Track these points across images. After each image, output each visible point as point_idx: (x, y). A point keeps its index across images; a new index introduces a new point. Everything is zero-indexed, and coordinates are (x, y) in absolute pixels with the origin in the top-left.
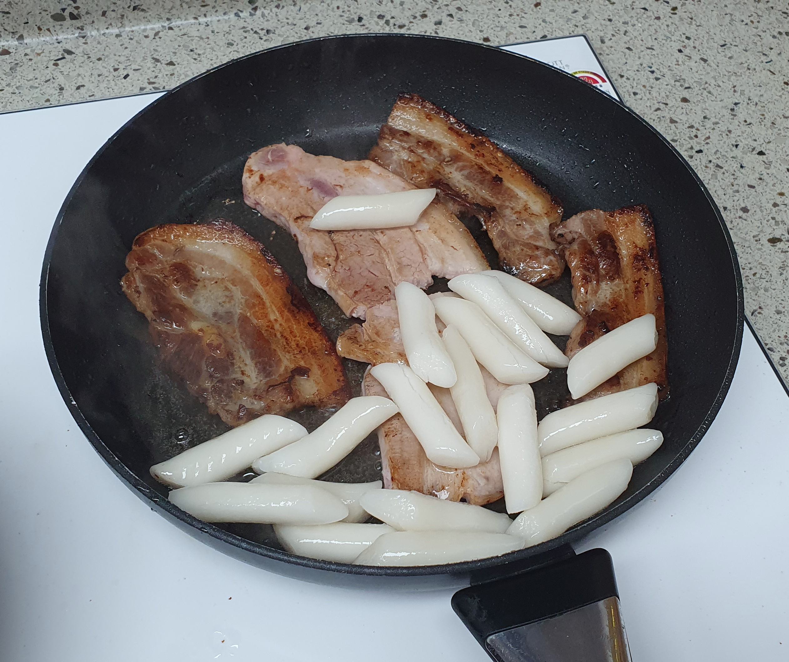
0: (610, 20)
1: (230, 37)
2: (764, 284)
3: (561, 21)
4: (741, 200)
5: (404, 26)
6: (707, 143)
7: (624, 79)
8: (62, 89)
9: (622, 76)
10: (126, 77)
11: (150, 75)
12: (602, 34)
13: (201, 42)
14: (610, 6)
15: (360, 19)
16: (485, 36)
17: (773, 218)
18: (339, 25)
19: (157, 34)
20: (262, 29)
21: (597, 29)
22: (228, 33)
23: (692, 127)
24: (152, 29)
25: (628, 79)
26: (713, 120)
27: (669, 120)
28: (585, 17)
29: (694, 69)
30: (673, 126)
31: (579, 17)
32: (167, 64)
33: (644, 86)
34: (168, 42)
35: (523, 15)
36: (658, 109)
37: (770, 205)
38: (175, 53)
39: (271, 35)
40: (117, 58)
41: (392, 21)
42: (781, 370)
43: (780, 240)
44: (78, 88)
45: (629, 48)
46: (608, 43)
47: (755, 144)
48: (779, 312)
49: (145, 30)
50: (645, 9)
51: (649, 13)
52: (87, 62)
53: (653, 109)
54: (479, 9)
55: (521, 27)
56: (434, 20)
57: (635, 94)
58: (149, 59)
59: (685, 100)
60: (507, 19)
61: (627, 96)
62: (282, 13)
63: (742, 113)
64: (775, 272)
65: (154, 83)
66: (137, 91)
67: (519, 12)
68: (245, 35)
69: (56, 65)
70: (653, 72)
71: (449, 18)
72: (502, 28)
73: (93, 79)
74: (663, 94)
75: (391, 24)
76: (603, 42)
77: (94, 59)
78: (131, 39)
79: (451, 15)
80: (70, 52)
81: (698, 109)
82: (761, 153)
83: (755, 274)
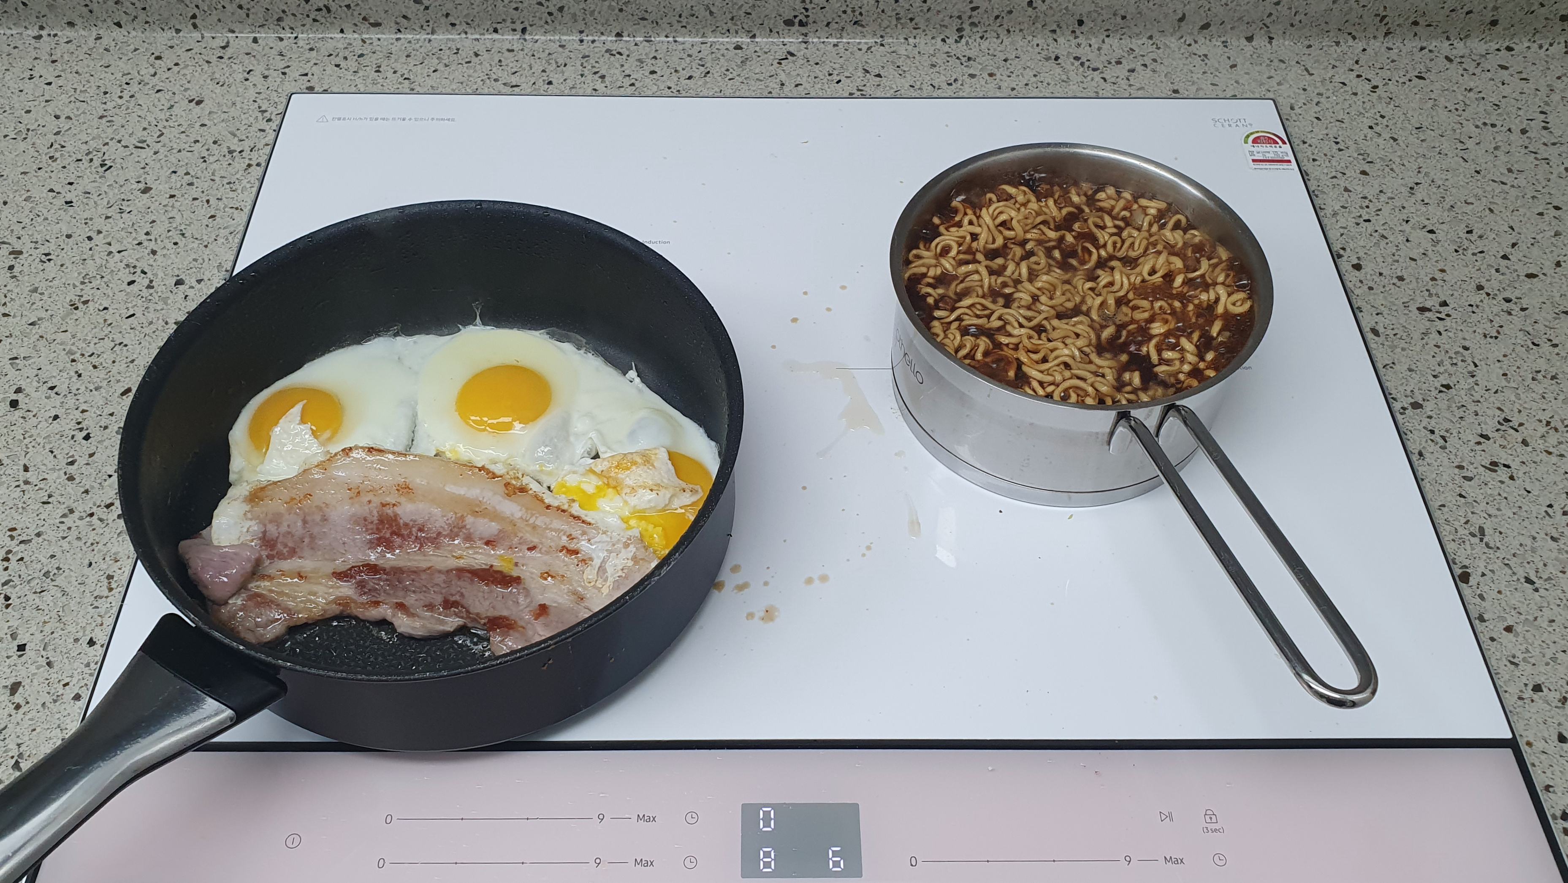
0: (1305, 90)
1: (934, 59)
2: (1403, 344)
3: (1253, 84)
4: (1399, 269)
5: (1098, 69)
6: (1378, 215)
7: (1306, 145)
8: (783, 84)
9: (1304, 143)
10: (839, 82)
11: (859, 82)
12: (1293, 101)
13: (908, 61)
14: (1308, 76)
15: (1057, 58)
16: (1175, 88)
17: (1427, 290)
18: (1036, 61)
19: (869, 48)
20: (964, 56)
21: (1289, 96)
22: (933, 56)
23: (1365, 198)
24: (866, 43)
25: (1310, 146)
26: (1390, 195)
27: (1343, 189)
28: (1279, 84)
29: (1382, 147)
30: (1346, 194)
31: (1273, 83)
32: (876, 76)
33: (1325, 155)
34: (878, 57)
35: (1217, 74)
36: (1335, 177)
37: (1428, 279)
38: (883, 67)
39: (972, 62)
40: (832, 64)
41: (1087, 64)
42: (1399, 417)
43: (1429, 310)
44: (797, 86)
45: (1318, 118)
46: (1298, 111)
47: (1426, 223)
48: (1410, 370)
49: (859, 43)
50: (1344, 84)
51: (1346, 88)
52: (806, 64)
53: (1330, 176)
54: (1174, 63)
55: (1212, 84)
56: (1128, 68)
57: (1314, 160)
58: (860, 69)
59: (1364, 173)
60: (1200, 76)
61: (1305, 160)
62: (985, 44)
63: (1420, 193)
64: (1416, 336)
65: (862, 90)
66: (847, 95)
67: (1212, 70)
68: (949, 59)
69: (780, 63)
70: (1337, 143)
71: (1143, 67)
72: (1193, 83)
73: (809, 80)
74: (1343, 165)
75: (1086, 66)
76: (1292, 108)
77: (811, 63)
78: (846, 50)
79: (1145, 65)
80: (792, 55)
81: (1376, 184)
82: (1431, 232)
83: (1395, 335)
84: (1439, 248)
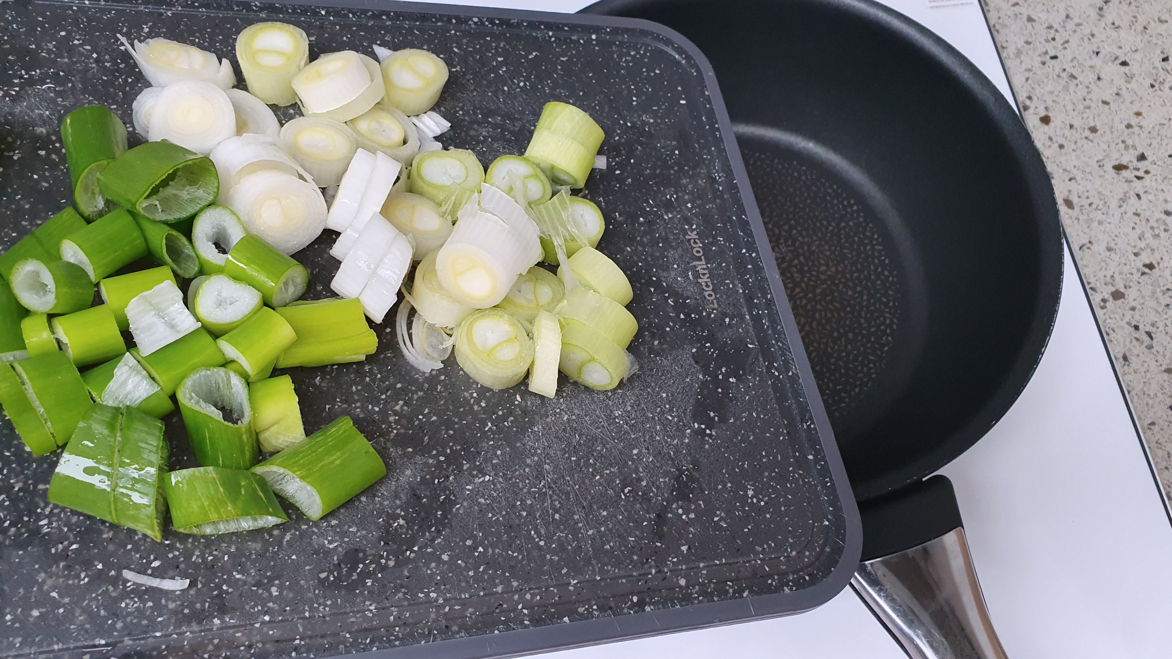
2: (1099, 216)
4: (1091, 117)
6: (1065, 48)
17: (1123, 142)
23: (1050, 27)
26: (1077, 20)
27: (1026, 18)
30: (1029, 25)
37: (1123, 126)
43: (1126, 167)
47: (1119, 52)
48: (1109, 249)
63: (1111, 13)
64: (1114, 203)
82: (1124, 64)
84: (1134, 85)
